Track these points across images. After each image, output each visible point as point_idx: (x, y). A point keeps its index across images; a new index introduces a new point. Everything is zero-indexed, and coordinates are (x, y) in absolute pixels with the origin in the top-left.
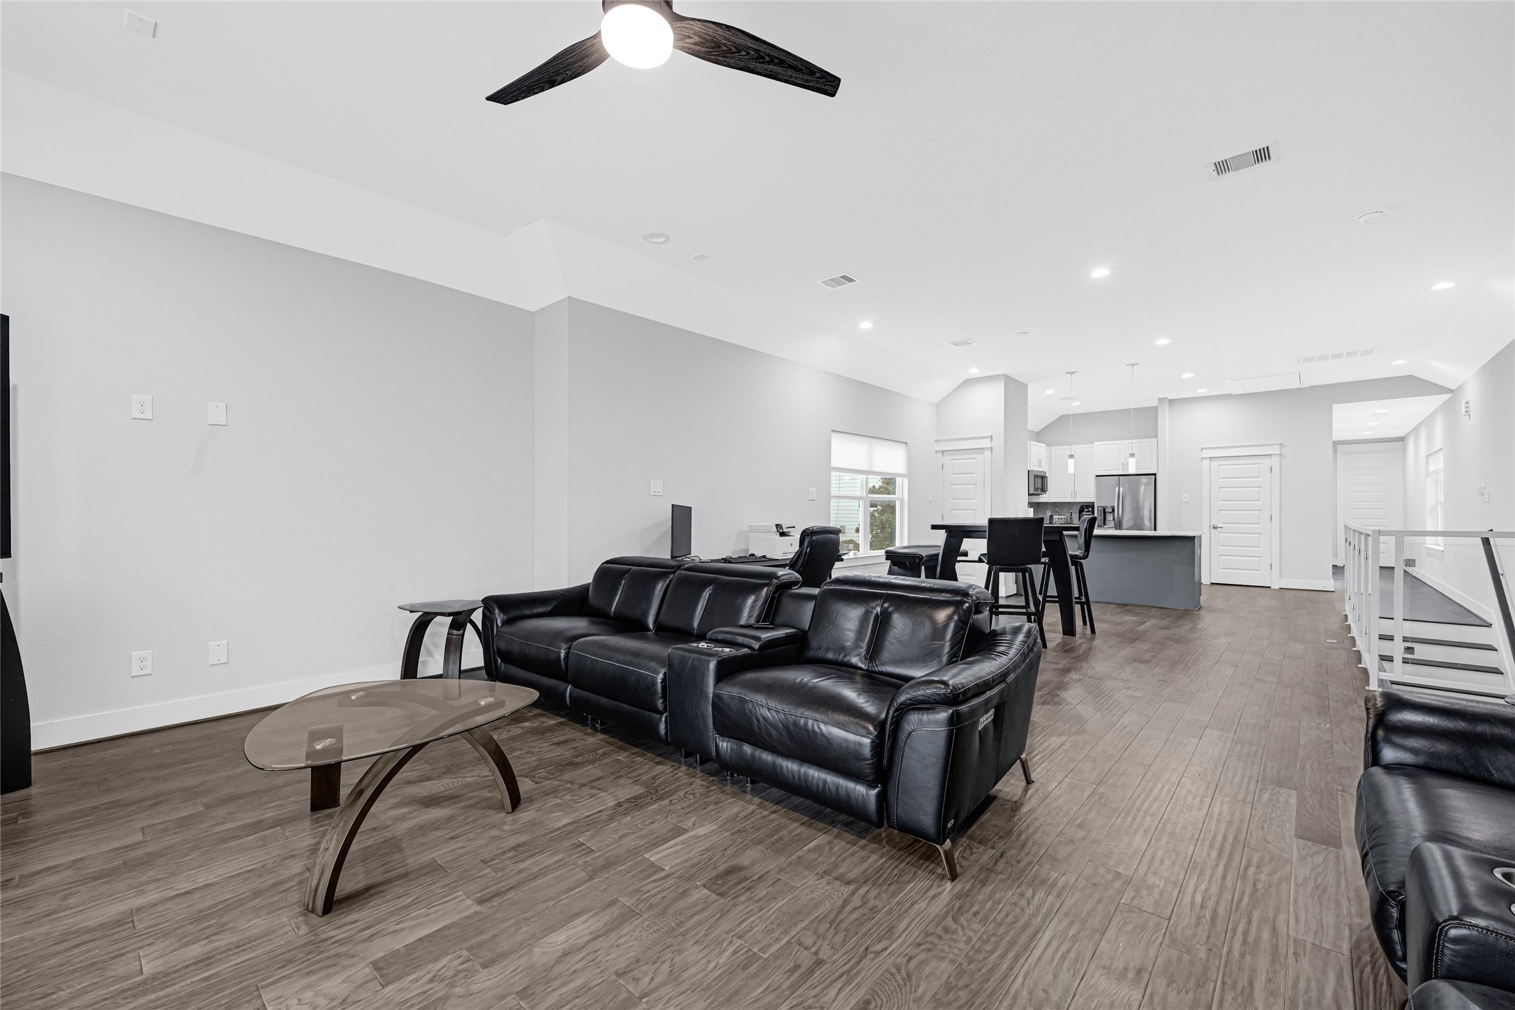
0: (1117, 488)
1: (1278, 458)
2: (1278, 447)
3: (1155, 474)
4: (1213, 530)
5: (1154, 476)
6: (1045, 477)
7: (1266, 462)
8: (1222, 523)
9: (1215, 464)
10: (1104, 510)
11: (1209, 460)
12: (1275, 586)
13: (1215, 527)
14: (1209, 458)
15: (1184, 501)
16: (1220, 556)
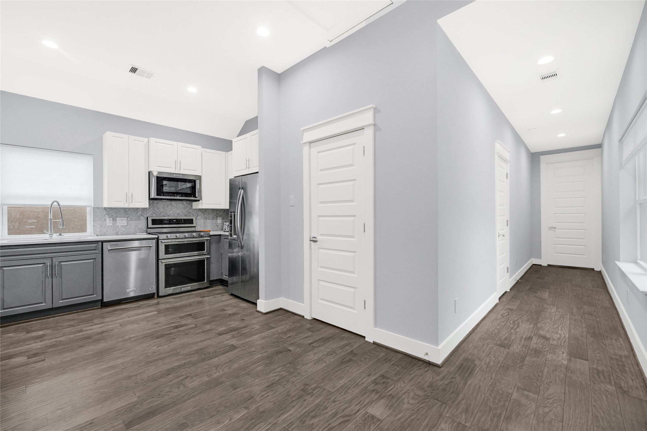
0: (240, 190)
1: (371, 131)
2: (371, 113)
4: (313, 244)
6: (196, 181)
7: (359, 140)
8: (321, 235)
9: (315, 149)
11: (309, 146)
12: (369, 338)
13: (314, 240)
14: (308, 144)
15: (291, 205)
16: (320, 281)
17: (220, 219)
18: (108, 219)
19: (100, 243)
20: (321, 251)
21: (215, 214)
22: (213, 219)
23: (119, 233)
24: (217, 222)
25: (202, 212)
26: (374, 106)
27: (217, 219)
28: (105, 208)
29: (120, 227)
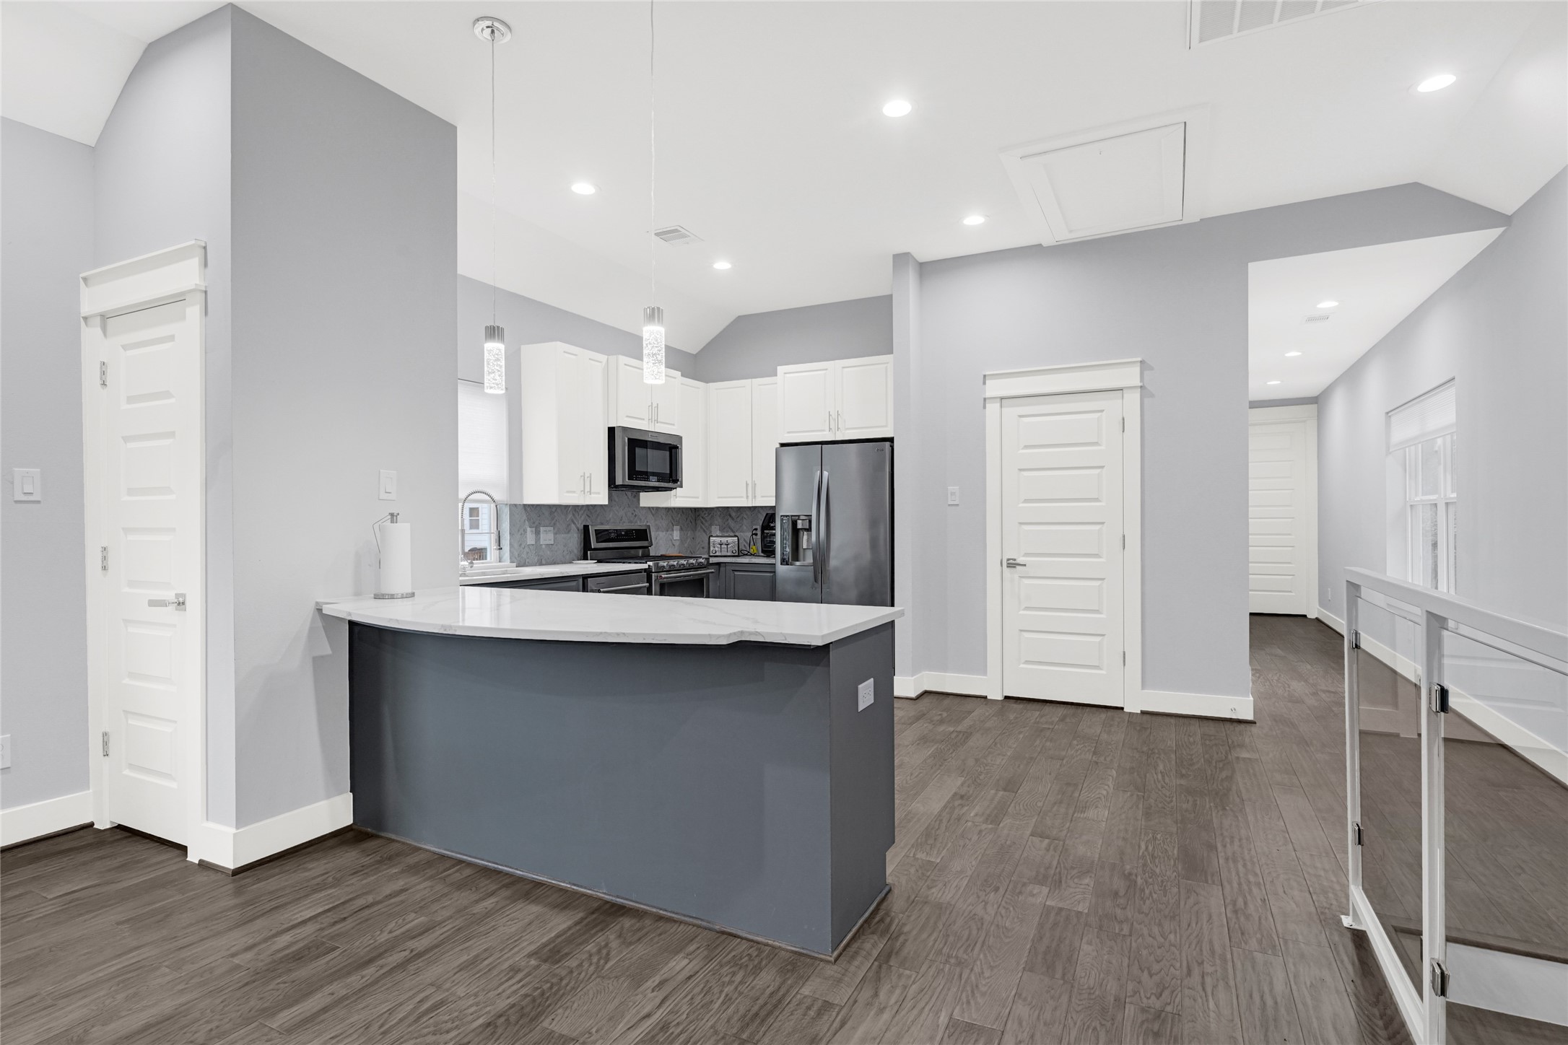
0: (819, 472)
1: (1136, 396)
2: (1137, 369)
3: (891, 440)
4: (1006, 571)
5: (888, 444)
6: (676, 447)
7: (1111, 405)
8: (1027, 555)
9: (1011, 411)
10: (794, 523)
11: (998, 405)
12: (1133, 707)
13: (1012, 564)
14: (999, 400)
15: (950, 503)
16: (1023, 633)
17: (676, 530)
18: (529, 529)
19: (581, 580)
20: (1026, 581)
21: (670, 518)
22: (668, 531)
23: (544, 562)
24: (672, 536)
25: (653, 515)
26: (1139, 359)
27: (673, 530)
28: (525, 505)
29: (544, 546)
